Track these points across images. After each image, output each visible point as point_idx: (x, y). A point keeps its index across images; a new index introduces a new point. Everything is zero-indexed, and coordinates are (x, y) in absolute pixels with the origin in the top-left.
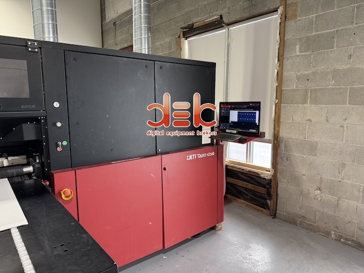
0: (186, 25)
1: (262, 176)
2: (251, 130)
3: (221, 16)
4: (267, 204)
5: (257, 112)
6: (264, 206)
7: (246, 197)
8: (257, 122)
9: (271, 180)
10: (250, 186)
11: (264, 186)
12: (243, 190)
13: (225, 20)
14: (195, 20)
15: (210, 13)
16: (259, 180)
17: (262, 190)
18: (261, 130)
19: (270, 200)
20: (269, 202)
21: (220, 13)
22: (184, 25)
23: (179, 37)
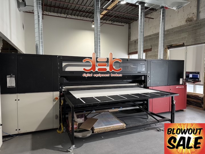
0: (169, 45)
1: (200, 96)
2: (196, 80)
3: (184, 43)
4: (202, 106)
5: (199, 75)
6: (201, 107)
7: (193, 104)
8: (198, 77)
9: (203, 98)
10: (195, 100)
11: (200, 100)
12: (192, 102)
13: (185, 44)
14: (173, 44)
15: (179, 42)
16: (198, 98)
17: (200, 101)
18: (200, 80)
19: (203, 105)
20: (202, 105)
21: (183, 42)
22: (168, 45)
23: (166, 48)
